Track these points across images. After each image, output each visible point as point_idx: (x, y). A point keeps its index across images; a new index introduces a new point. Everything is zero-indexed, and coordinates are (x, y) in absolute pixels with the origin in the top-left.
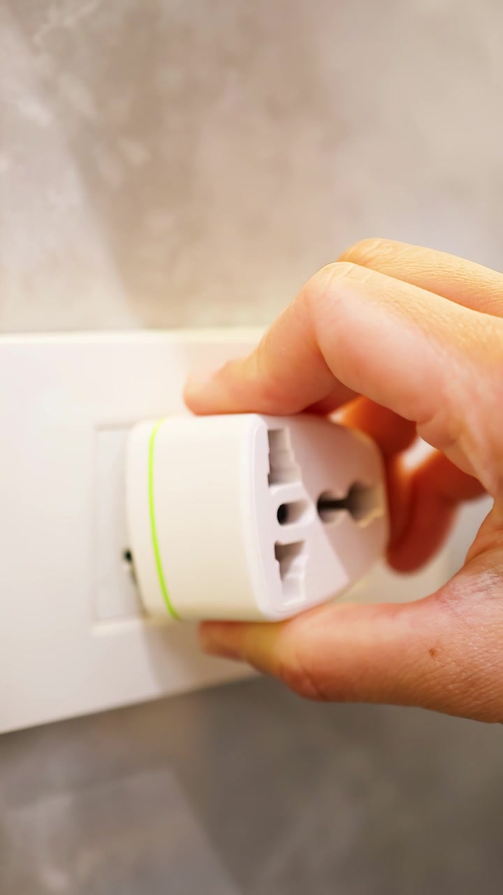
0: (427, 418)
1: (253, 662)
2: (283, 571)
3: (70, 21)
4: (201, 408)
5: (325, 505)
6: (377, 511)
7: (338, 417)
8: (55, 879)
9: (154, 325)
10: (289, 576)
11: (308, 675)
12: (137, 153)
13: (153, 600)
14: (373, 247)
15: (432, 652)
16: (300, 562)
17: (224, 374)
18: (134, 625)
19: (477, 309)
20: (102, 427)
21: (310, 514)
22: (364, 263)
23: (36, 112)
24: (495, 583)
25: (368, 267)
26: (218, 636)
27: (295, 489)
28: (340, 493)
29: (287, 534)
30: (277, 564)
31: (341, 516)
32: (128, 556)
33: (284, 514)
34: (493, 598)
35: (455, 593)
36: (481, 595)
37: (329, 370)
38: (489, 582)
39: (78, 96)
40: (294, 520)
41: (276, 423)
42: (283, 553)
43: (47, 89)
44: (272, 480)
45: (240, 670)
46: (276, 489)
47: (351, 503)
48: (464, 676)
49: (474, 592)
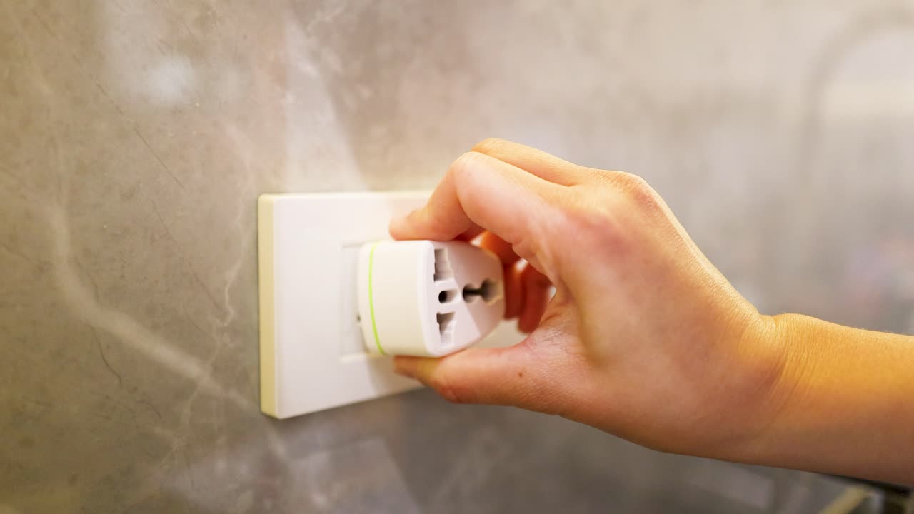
0: (518, 242)
1: (421, 379)
2: (441, 329)
3: (328, 19)
4: (399, 237)
5: (468, 293)
6: (499, 296)
7: (477, 242)
8: (320, 500)
9: (375, 189)
10: (446, 331)
11: (451, 388)
12: (366, 93)
13: (371, 343)
14: (490, 143)
15: (521, 375)
16: (452, 324)
17: (410, 218)
18: (361, 357)
19: (549, 181)
20: (345, 246)
21: (459, 298)
22: (485, 152)
23: (309, 69)
24: (556, 336)
25: (488, 155)
26: (404, 364)
27: (451, 283)
28: (477, 286)
29: (444, 308)
30: (438, 325)
31: (477, 299)
32: (359, 318)
33: (443, 297)
34: (555, 344)
35: (534, 341)
36: (549, 342)
37: (465, 214)
38: (553, 335)
39: (333, 60)
40: (450, 300)
41: (439, 246)
42: (442, 319)
43: (315, 56)
44: (436, 277)
45: (413, 384)
46: (438, 283)
47: (484, 291)
48: (538, 388)
49: (545, 340)
